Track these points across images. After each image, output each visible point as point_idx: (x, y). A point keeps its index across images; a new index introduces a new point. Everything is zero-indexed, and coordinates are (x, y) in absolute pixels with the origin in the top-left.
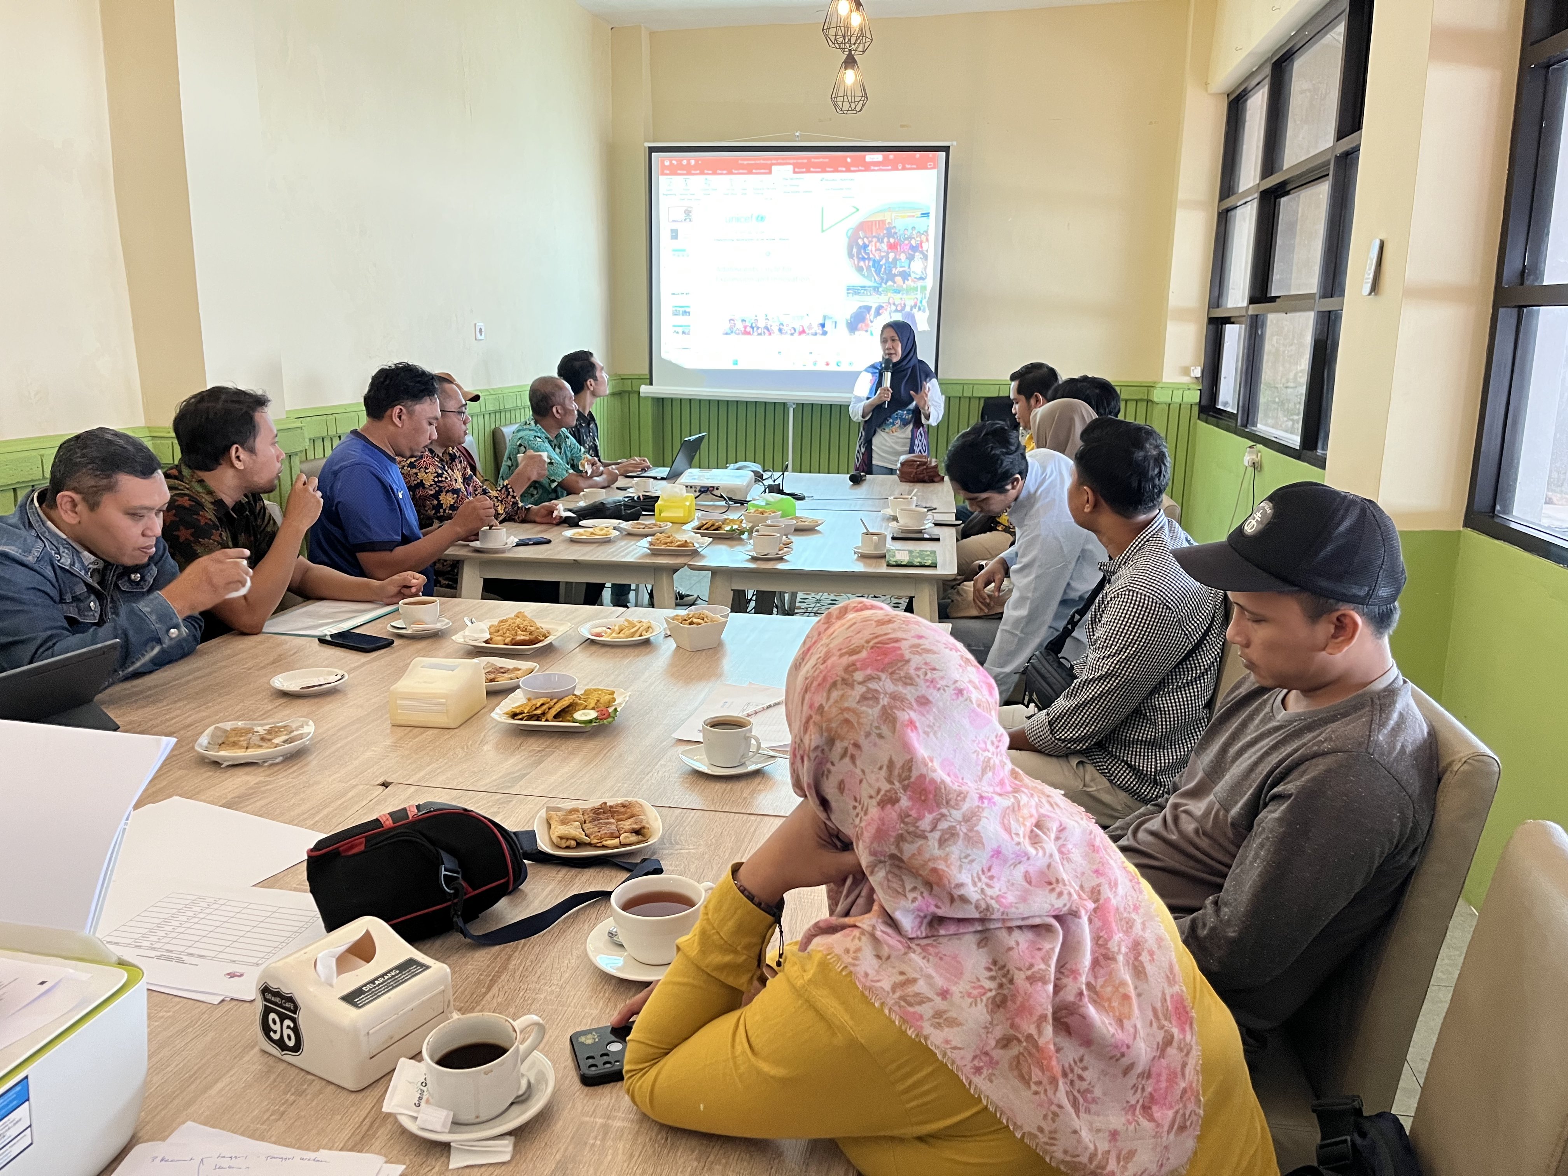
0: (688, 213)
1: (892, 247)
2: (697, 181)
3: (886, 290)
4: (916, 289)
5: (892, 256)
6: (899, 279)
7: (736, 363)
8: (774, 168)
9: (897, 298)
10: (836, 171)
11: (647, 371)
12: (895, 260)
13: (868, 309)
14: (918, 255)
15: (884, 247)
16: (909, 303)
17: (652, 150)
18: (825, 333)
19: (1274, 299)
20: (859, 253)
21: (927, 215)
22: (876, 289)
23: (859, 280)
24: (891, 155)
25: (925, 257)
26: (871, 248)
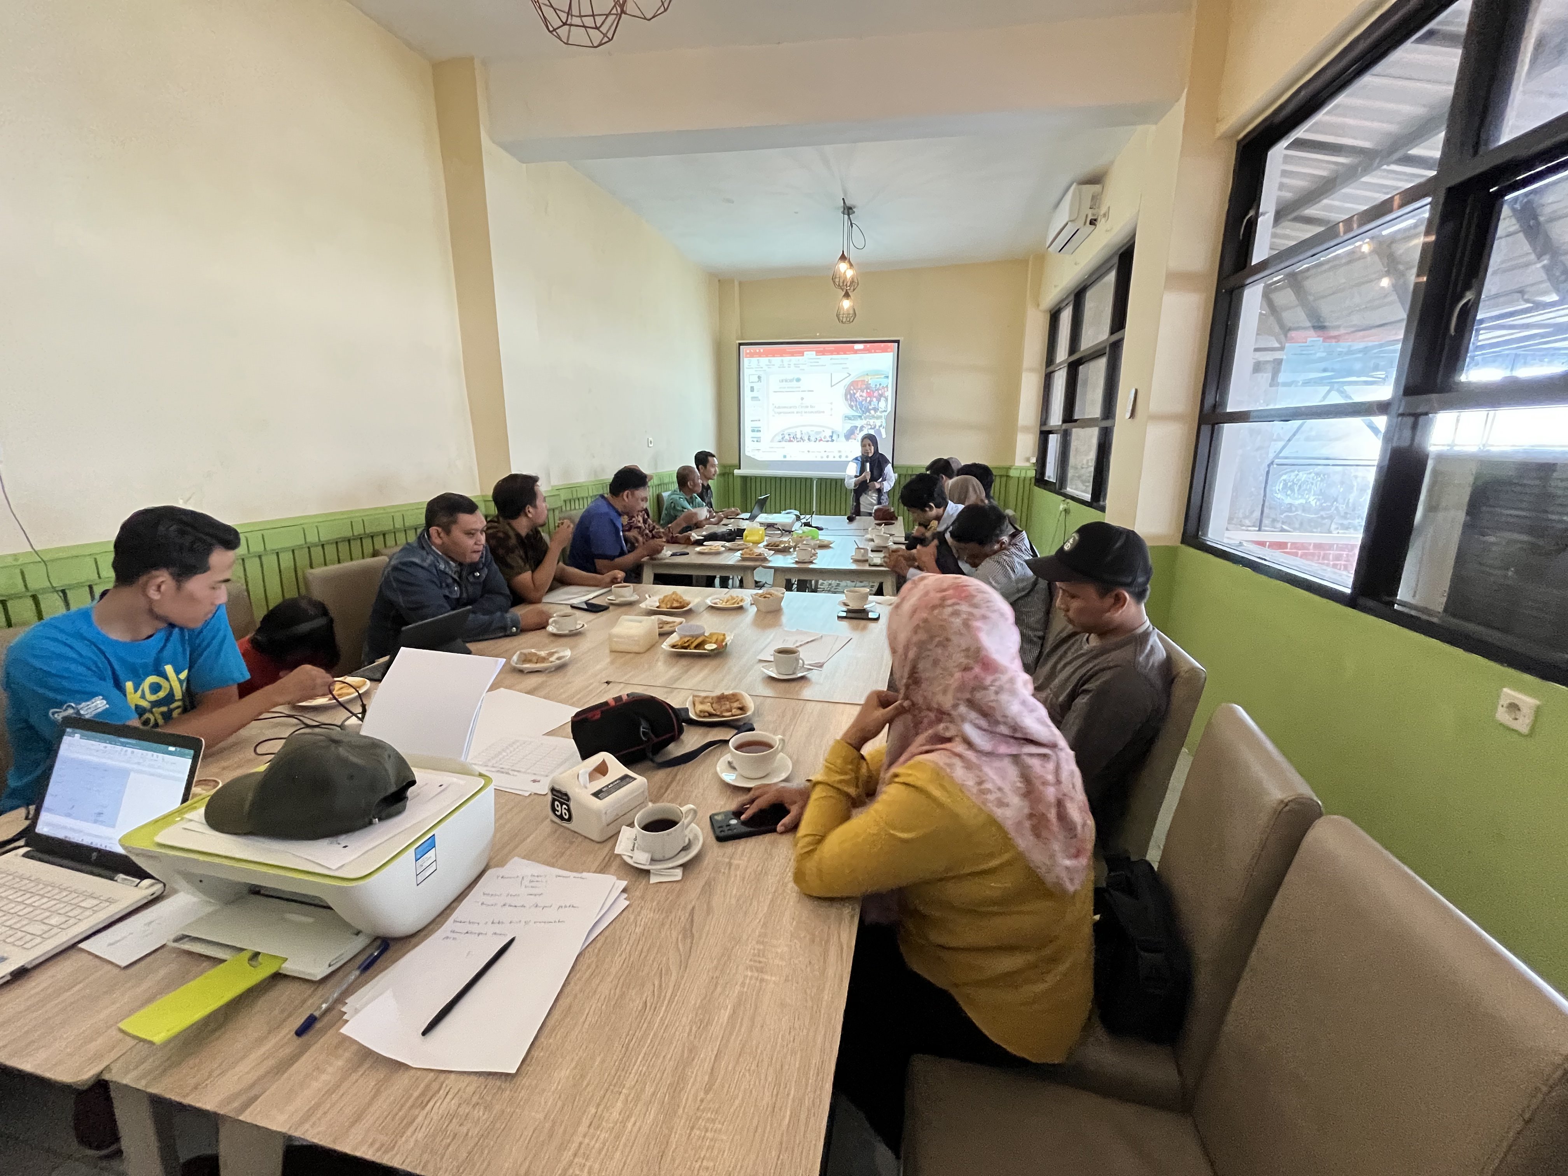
0: (759, 377)
1: (870, 395)
2: (764, 361)
3: (865, 418)
4: (881, 417)
5: (868, 399)
6: (872, 412)
7: (785, 457)
8: (805, 353)
9: (871, 422)
10: (838, 354)
11: (737, 462)
12: (870, 402)
13: (856, 427)
14: (882, 399)
15: (864, 394)
16: (878, 424)
17: (740, 344)
18: (833, 441)
19: (1076, 421)
20: (851, 398)
21: (887, 377)
22: (860, 417)
23: (851, 413)
24: (868, 345)
25: (887, 400)
26: (858, 395)
